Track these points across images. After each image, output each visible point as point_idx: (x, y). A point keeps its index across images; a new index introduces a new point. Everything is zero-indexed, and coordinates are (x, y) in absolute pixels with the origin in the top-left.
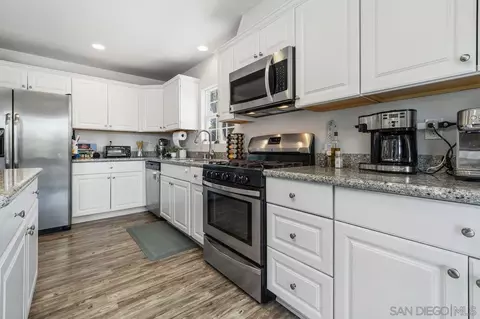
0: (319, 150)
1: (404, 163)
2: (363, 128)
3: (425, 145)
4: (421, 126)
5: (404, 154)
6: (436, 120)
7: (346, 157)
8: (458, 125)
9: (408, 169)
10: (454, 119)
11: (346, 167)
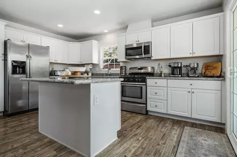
0: (155, 72)
1: (180, 74)
2: (170, 66)
3: (184, 70)
4: (182, 66)
5: (180, 73)
6: (185, 65)
7: (164, 74)
8: (190, 66)
9: (180, 76)
10: (189, 65)
11: (165, 76)
